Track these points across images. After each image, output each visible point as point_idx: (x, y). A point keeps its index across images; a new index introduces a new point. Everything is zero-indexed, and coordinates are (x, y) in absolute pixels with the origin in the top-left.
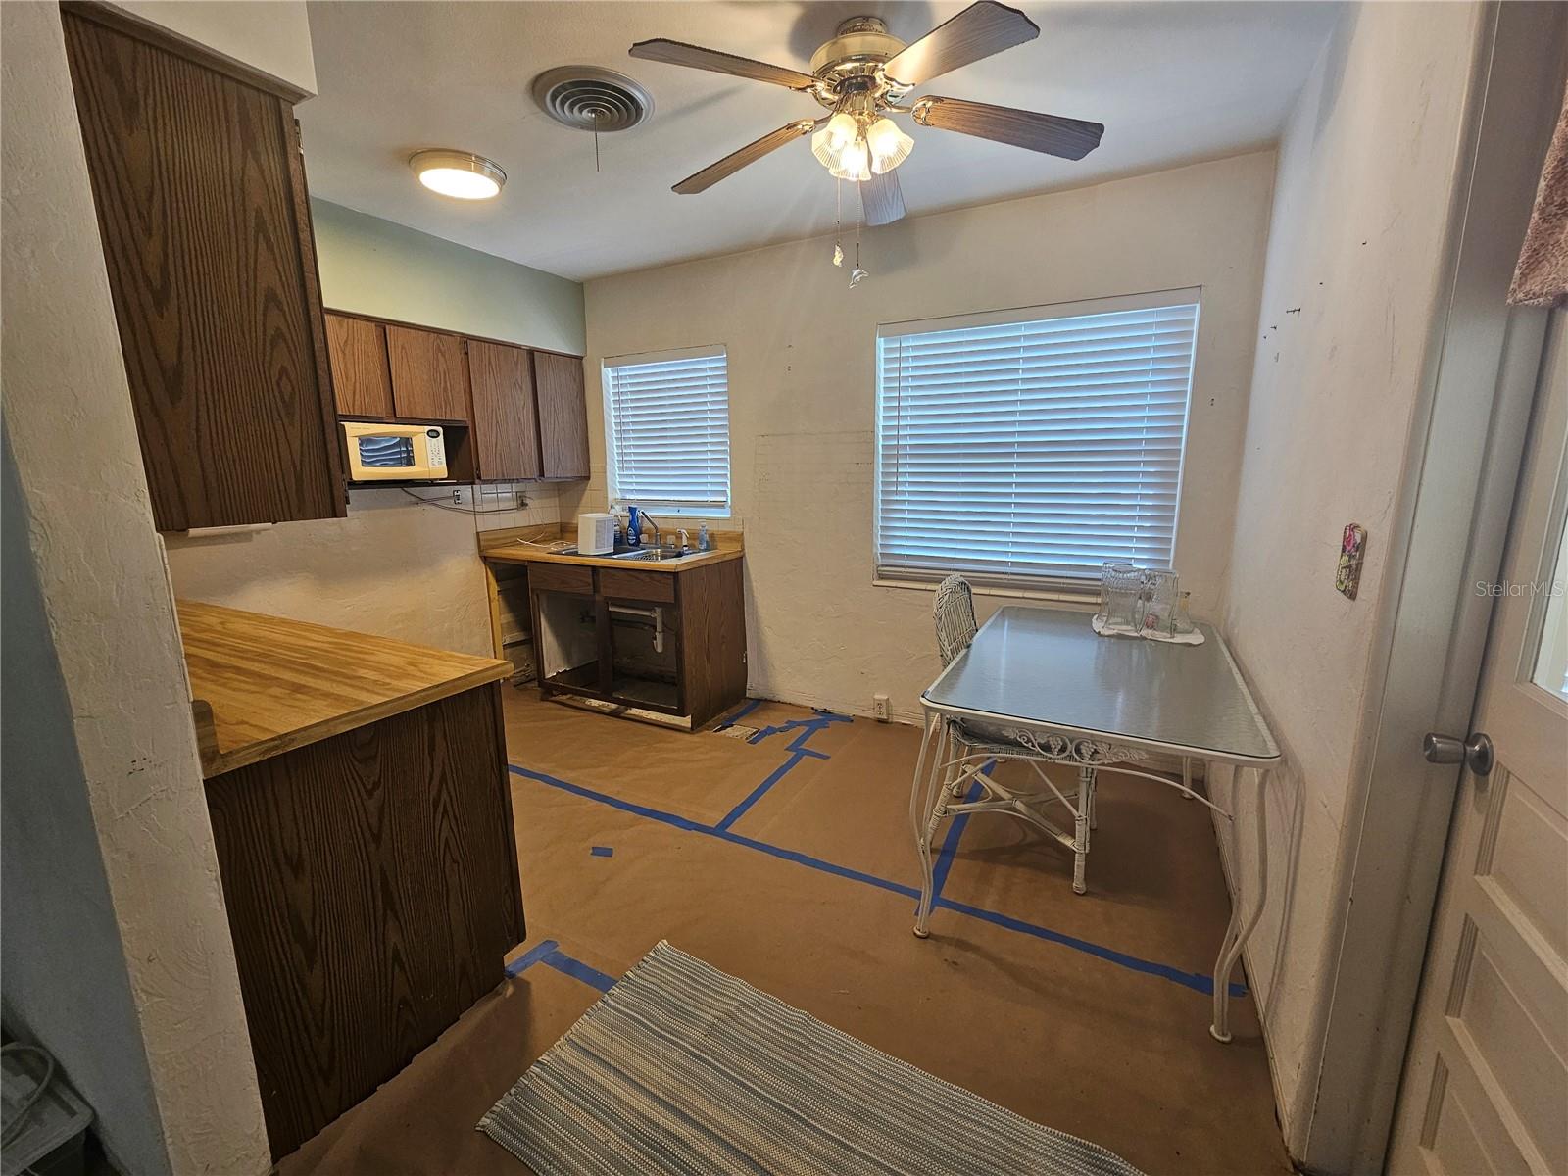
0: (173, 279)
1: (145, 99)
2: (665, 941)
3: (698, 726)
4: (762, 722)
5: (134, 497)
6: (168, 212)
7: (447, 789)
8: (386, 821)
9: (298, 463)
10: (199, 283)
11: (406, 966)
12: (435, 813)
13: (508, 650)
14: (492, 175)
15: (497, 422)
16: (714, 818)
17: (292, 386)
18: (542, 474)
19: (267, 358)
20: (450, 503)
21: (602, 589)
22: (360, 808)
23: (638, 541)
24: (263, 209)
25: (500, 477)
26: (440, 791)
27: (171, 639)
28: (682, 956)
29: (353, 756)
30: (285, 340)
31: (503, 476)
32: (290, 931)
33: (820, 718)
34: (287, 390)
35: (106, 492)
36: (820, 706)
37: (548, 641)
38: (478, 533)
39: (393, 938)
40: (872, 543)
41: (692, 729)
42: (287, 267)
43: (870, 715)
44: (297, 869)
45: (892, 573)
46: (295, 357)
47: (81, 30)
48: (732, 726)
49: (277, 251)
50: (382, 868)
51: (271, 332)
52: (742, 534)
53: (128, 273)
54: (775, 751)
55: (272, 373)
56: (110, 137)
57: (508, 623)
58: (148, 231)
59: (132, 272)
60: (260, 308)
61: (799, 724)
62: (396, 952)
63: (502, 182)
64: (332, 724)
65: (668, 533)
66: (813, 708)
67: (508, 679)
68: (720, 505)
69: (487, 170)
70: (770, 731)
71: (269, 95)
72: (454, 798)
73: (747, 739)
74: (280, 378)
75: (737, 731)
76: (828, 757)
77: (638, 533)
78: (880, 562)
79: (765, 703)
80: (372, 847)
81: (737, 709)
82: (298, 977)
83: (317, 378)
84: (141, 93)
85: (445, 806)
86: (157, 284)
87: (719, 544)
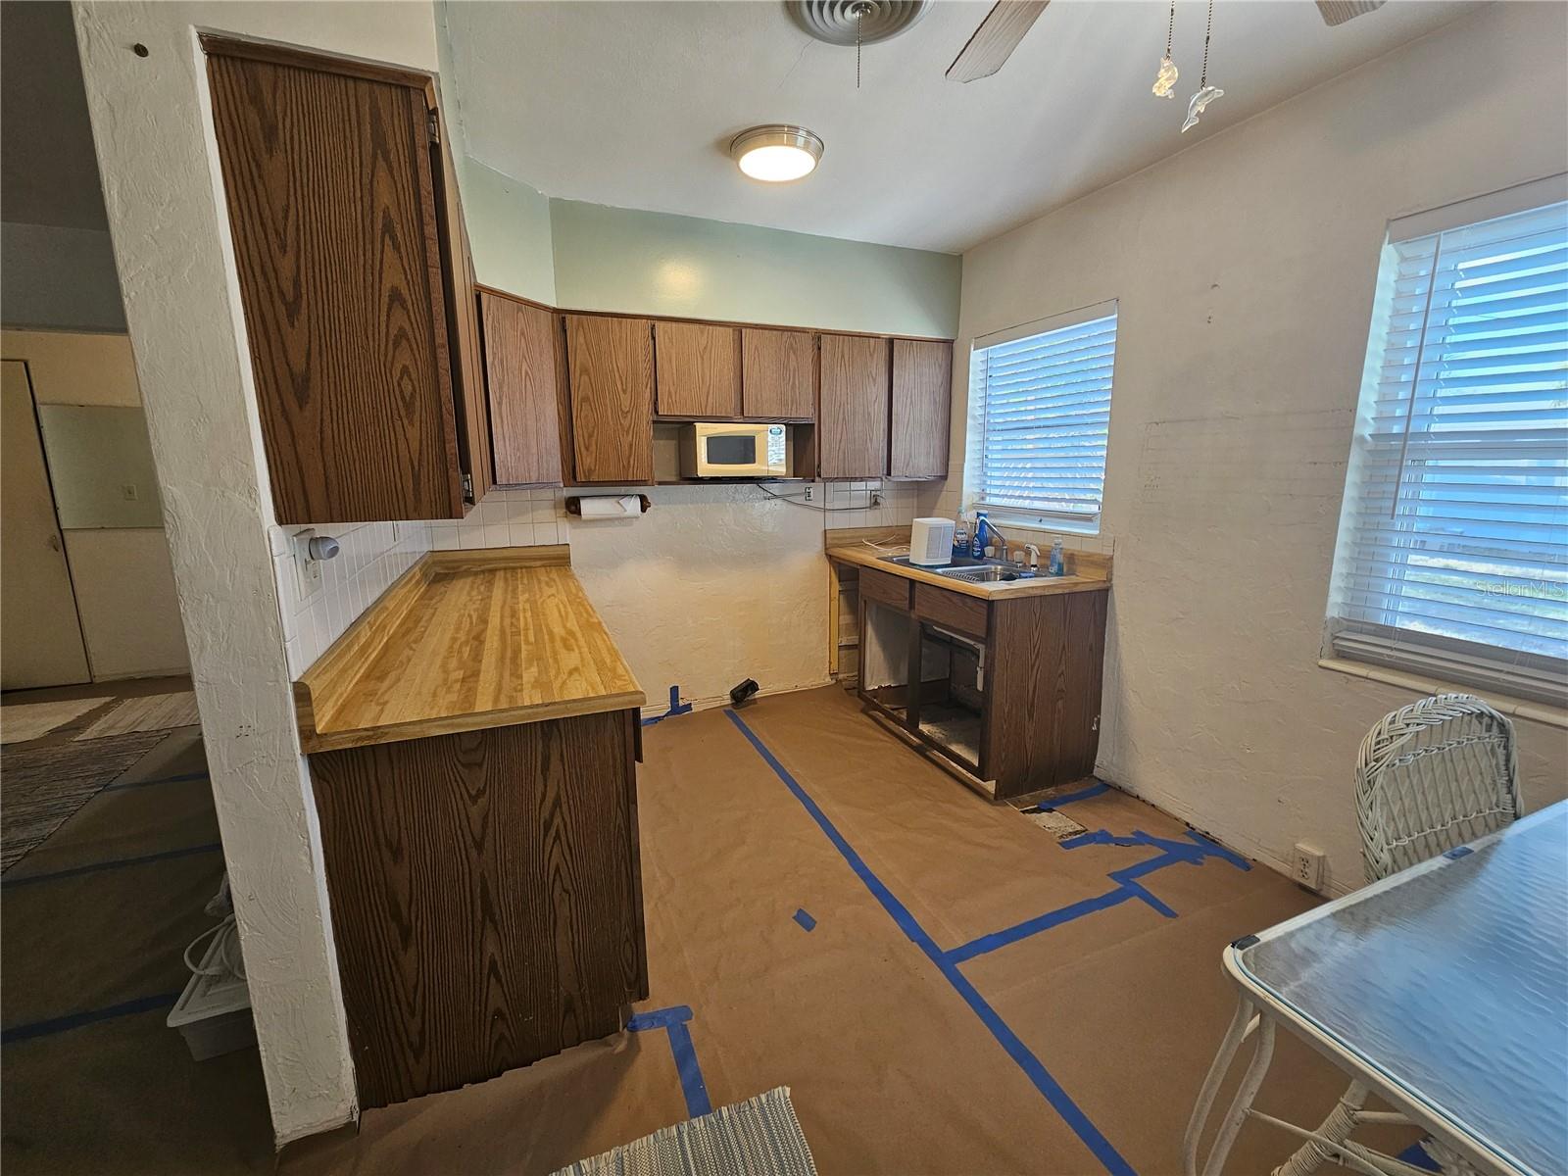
0: (304, 291)
1: (284, 120)
2: (788, 1089)
3: (1006, 796)
4: (1094, 818)
5: (247, 494)
6: (302, 227)
7: (562, 813)
8: (490, 831)
9: (416, 464)
10: (328, 291)
11: (503, 980)
12: (545, 836)
13: (843, 652)
14: (806, 147)
15: (844, 419)
16: (950, 939)
17: (413, 386)
18: (889, 474)
19: (389, 358)
20: (801, 499)
21: (916, 606)
22: (463, 812)
23: (983, 554)
24: (390, 207)
25: (841, 475)
26: (552, 815)
27: (275, 624)
28: (794, 1127)
29: (457, 759)
30: (408, 340)
31: (844, 473)
32: (387, 910)
33: (1194, 843)
34: (408, 389)
35: (223, 489)
36: (1201, 825)
37: (874, 650)
38: (825, 531)
39: (491, 948)
41: (996, 797)
42: (412, 263)
44: (397, 853)
45: (1361, 653)
46: (417, 356)
47: (231, 68)
48: (1050, 810)
49: (403, 249)
50: (482, 875)
51: (393, 332)
52: (1112, 558)
53: (265, 289)
54: (1095, 871)
55: (393, 372)
56: (253, 165)
57: (847, 624)
58: (283, 249)
59: (269, 288)
60: (384, 309)
61: (1152, 841)
62: (493, 963)
63: (819, 152)
64: (425, 725)
65: (1019, 547)
66: (1188, 824)
67: (840, 681)
68: (1086, 518)
69: (801, 141)
70: (1104, 837)
71: (397, 86)
72: (569, 827)
73: (1062, 837)
74: (401, 378)
75: (1056, 822)
76: (1173, 915)
77: (984, 544)
79: (1115, 793)
80: (474, 853)
81: (1069, 789)
82: (392, 953)
83: (437, 376)
84: (280, 117)
85: (557, 831)
86: (290, 298)
87: (1077, 569)
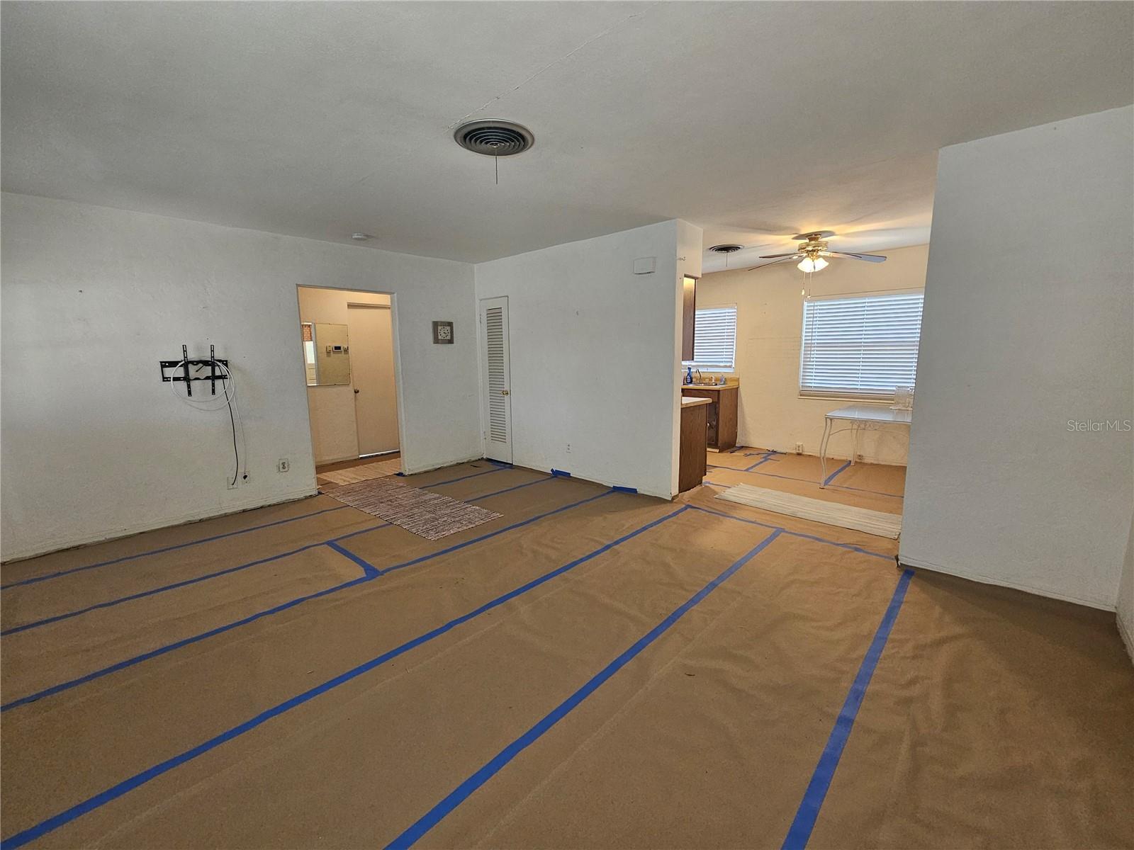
33: (771, 453)
36: (771, 449)
40: (798, 381)
43: (794, 452)
45: (805, 394)
52: (739, 378)
54: (757, 458)
61: (763, 454)
65: (705, 378)
66: (767, 450)
68: (729, 367)
70: (752, 454)
77: (691, 379)
78: (801, 389)
79: (744, 447)
87: (728, 383)
